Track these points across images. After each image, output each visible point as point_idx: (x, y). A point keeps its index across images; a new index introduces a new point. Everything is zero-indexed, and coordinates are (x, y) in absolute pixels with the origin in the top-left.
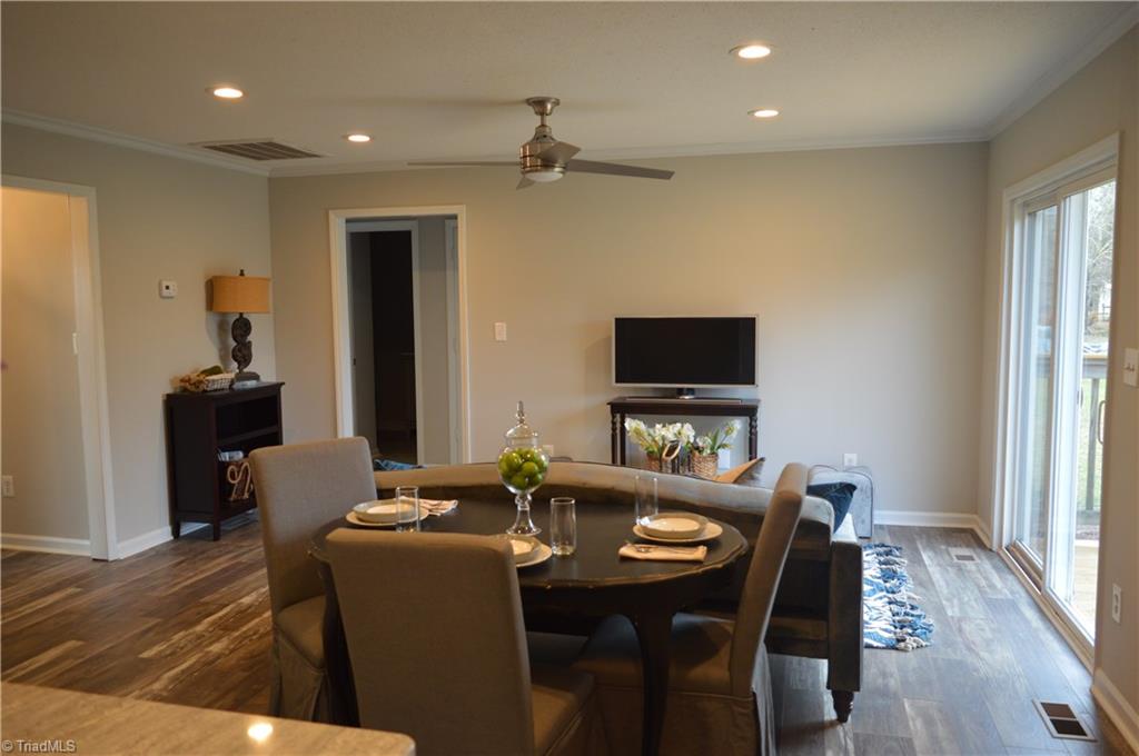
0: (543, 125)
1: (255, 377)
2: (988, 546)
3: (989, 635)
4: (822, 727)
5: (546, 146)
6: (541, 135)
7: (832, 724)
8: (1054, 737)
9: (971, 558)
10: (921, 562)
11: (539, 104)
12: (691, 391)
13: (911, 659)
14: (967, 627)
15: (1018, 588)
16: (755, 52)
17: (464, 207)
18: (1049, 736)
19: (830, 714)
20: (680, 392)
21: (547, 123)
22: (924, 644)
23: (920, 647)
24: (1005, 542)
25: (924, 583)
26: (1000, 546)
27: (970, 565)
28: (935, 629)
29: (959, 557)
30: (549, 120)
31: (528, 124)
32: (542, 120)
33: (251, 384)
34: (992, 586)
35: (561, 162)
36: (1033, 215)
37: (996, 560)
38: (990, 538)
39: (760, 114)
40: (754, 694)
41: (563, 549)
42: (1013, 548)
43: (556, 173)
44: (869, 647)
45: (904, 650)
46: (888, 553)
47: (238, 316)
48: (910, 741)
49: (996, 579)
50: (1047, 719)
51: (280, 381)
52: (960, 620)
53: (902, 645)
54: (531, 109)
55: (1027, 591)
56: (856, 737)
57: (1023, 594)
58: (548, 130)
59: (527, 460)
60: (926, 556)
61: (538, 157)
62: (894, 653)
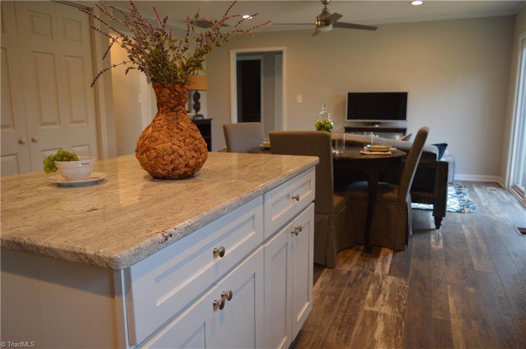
1: (201, 116)
2: (503, 186)
3: (499, 210)
4: (430, 230)
5: (327, 17)
7: (434, 229)
8: (520, 235)
9: (495, 190)
10: (473, 190)
12: (378, 123)
13: (466, 215)
14: (490, 208)
15: (514, 199)
18: (518, 235)
19: (433, 226)
20: (374, 123)
22: (472, 211)
23: (470, 212)
24: (511, 184)
25: (475, 196)
26: (509, 186)
27: (495, 192)
28: (477, 208)
29: (490, 190)
30: (328, 7)
32: (325, 6)
33: (200, 118)
34: (503, 198)
35: (332, 23)
37: (506, 191)
38: (504, 183)
40: (407, 203)
41: (340, 151)
42: (515, 187)
43: (330, 28)
44: (449, 211)
45: (464, 213)
46: (460, 187)
47: (195, 92)
48: (464, 235)
49: (505, 196)
50: (519, 231)
51: (210, 118)
52: (488, 206)
53: (463, 211)
55: (518, 200)
56: (443, 233)
57: (516, 200)
58: (327, 10)
59: (326, 123)
60: (476, 190)
61: (323, 21)
62: (459, 214)
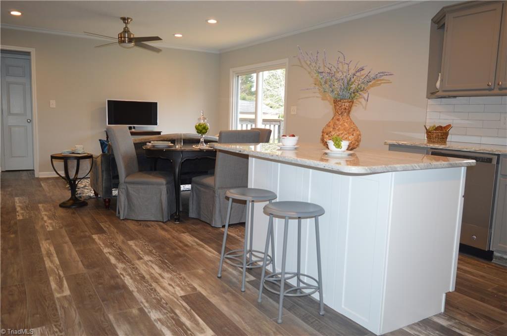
0: (126, 27)
6: (126, 31)
11: (124, 19)
16: (212, 21)
17: (34, 49)
21: (128, 27)
31: (121, 27)
36: (238, 76)
39: (176, 35)
54: (122, 21)
